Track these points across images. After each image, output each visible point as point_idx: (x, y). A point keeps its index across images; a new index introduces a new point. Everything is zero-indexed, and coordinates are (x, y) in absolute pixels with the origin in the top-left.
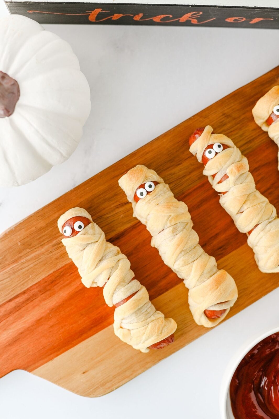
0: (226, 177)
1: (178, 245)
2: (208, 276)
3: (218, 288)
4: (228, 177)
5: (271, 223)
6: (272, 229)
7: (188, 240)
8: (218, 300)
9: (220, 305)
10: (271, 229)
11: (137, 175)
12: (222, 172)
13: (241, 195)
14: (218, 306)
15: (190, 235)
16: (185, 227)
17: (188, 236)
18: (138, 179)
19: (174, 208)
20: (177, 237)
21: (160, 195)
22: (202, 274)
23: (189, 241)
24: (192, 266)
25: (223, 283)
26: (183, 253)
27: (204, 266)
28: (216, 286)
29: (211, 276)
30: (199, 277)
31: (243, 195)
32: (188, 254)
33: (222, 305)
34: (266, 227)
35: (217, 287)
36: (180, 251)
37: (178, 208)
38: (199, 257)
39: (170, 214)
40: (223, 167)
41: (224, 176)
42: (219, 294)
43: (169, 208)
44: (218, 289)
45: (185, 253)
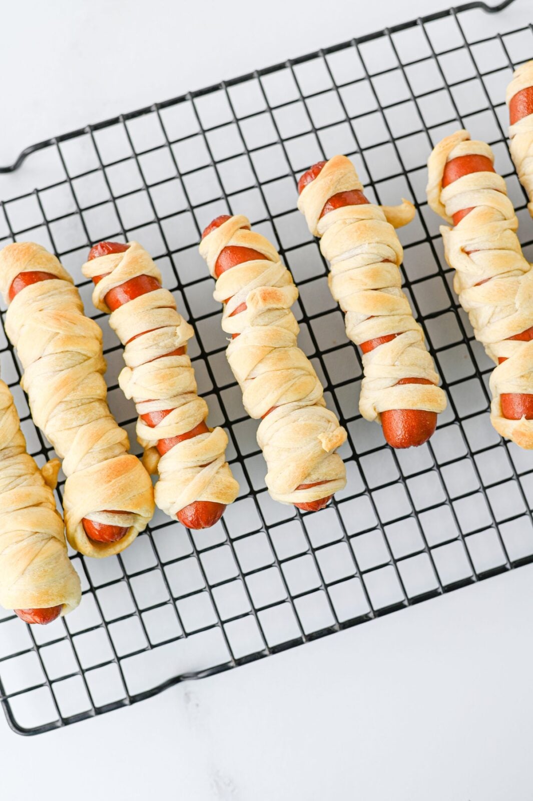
0: (243, 307)
1: (57, 389)
2: (102, 457)
3: (110, 481)
4: (246, 308)
5: (302, 410)
6: (301, 419)
7: (78, 385)
8: (106, 502)
9: (109, 515)
10: (298, 419)
11: (18, 253)
12: (238, 297)
13: (259, 345)
14: (105, 515)
15: (85, 378)
16: (82, 363)
17: (81, 379)
18: (17, 261)
19: (68, 323)
20: (60, 374)
21: (50, 296)
22: (90, 451)
23: (80, 388)
24: (76, 433)
25: (123, 476)
26: (63, 406)
27: (98, 437)
28: (108, 476)
29: (106, 459)
30: (84, 456)
31: (262, 346)
32: (73, 410)
33: (114, 517)
34: (292, 413)
35: (109, 479)
36: (59, 402)
37: (75, 324)
38: (92, 421)
39: (58, 331)
40: (241, 288)
41: (241, 305)
42: (111, 492)
43: (58, 319)
44: (111, 483)
45: (69, 407)
